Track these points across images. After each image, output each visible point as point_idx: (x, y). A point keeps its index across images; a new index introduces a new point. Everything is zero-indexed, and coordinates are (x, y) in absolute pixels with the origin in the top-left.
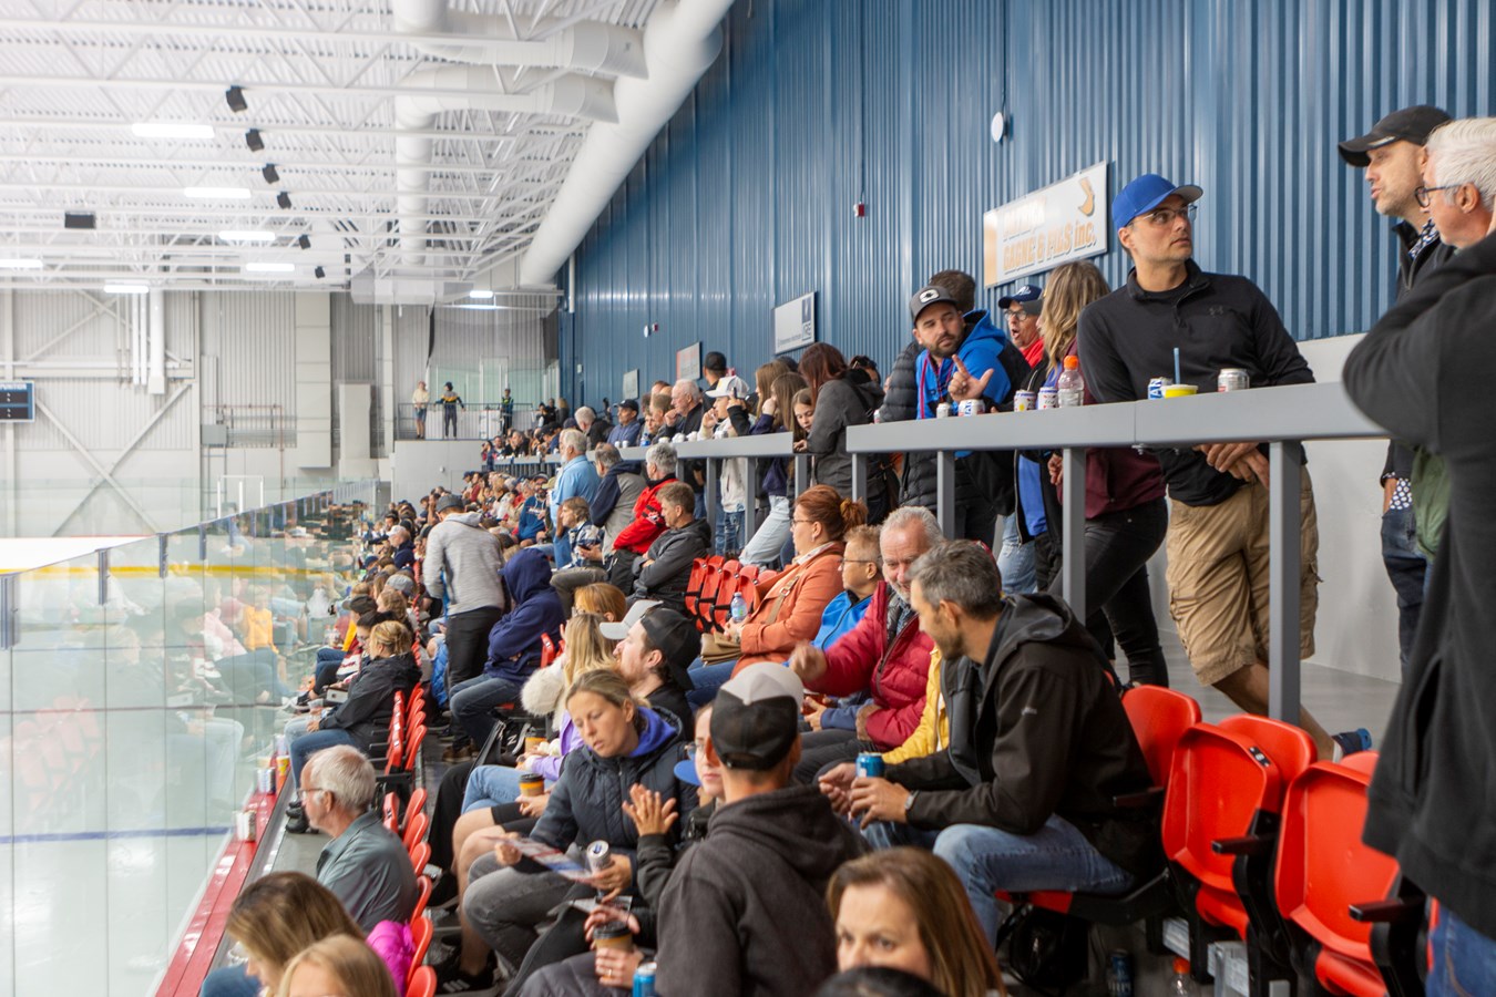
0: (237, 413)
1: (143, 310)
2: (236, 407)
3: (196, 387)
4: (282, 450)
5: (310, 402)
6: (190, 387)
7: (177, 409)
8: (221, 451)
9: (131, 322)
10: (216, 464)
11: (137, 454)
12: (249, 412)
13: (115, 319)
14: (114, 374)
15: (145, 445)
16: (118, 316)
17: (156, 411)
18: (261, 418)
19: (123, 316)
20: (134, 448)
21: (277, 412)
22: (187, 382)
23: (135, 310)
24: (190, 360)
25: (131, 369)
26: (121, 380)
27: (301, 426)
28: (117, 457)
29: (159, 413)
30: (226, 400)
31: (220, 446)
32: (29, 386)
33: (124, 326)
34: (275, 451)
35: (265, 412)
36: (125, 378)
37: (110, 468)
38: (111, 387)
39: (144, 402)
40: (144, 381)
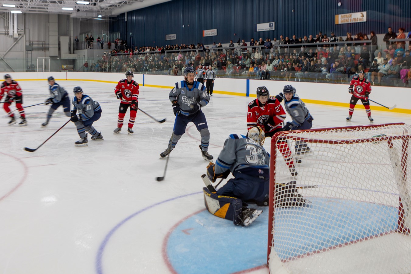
0: (34, 43)
1: (12, 17)
2: (34, 41)
3: (24, 36)
4: (45, 52)
5: (53, 40)
6: (23, 36)
7: (19, 42)
8: (30, 52)
9: (9, 20)
10: (29, 55)
11: (9, 52)
12: (37, 43)
13: (5, 20)
14: (4, 33)
15: (11, 50)
16: (6, 19)
17: (14, 42)
18: (40, 44)
19: (7, 19)
20: (9, 51)
21: (43, 43)
22: (22, 35)
23: (10, 17)
24: (23, 30)
25: (9, 32)
26: (5, 34)
27: (50, 46)
28: (5, 53)
29: (15, 43)
30: (31, 40)
31: (30, 51)
33: (7, 21)
34: (43, 52)
35: (41, 43)
36: (7, 34)
37: (3, 56)
38: (3, 36)
39: (12, 40)
40: (12, 34)
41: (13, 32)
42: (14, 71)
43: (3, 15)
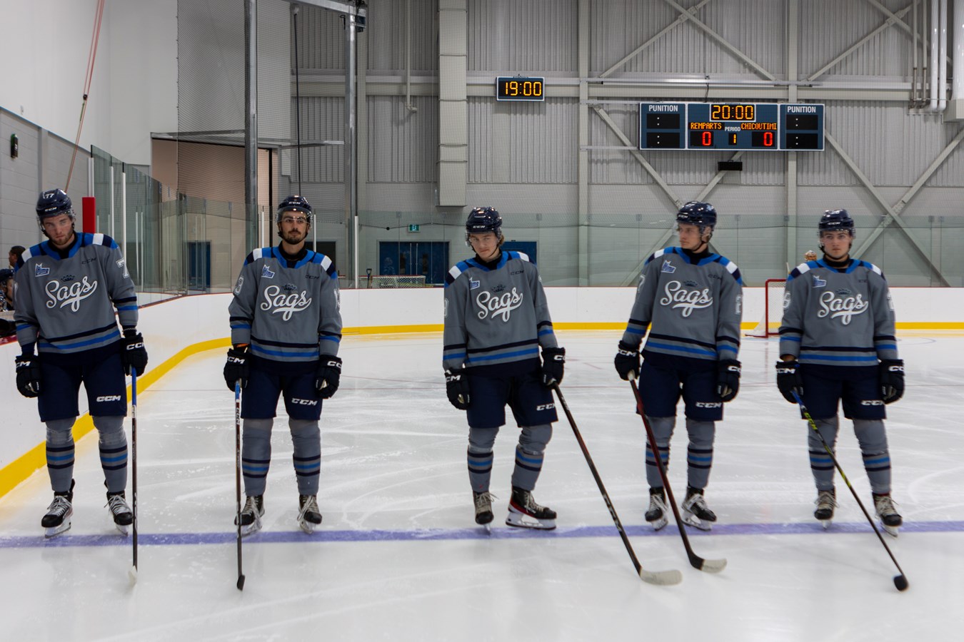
13: (911, 36)
14: (905, 96)
20: (924, 184)
25: (929, 91)
26: (911, 104)
28: (906, 196)
29: (955, 144)
32: (820, 109)
33: (920, 45)
36: (918, 103)
37: (900, 207)
38: (895, 113)
39: (935, 130)
40: (943, 105)
41: (950, 92)
42: (949, 283)
43: (902, 13)
